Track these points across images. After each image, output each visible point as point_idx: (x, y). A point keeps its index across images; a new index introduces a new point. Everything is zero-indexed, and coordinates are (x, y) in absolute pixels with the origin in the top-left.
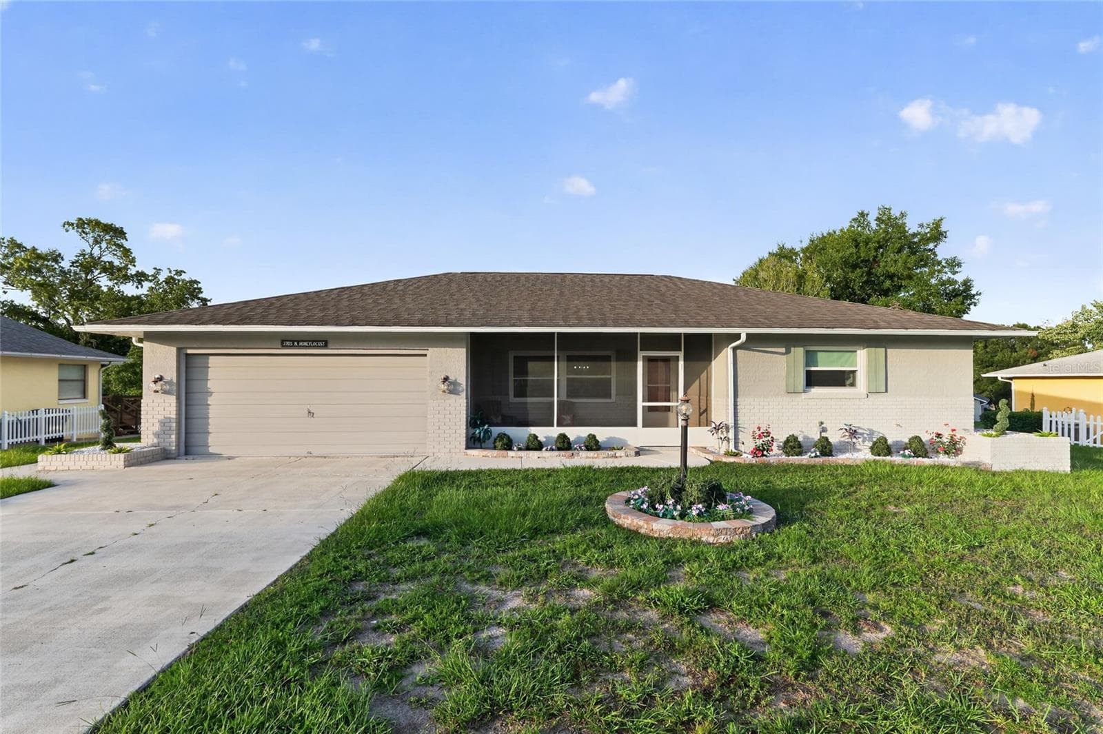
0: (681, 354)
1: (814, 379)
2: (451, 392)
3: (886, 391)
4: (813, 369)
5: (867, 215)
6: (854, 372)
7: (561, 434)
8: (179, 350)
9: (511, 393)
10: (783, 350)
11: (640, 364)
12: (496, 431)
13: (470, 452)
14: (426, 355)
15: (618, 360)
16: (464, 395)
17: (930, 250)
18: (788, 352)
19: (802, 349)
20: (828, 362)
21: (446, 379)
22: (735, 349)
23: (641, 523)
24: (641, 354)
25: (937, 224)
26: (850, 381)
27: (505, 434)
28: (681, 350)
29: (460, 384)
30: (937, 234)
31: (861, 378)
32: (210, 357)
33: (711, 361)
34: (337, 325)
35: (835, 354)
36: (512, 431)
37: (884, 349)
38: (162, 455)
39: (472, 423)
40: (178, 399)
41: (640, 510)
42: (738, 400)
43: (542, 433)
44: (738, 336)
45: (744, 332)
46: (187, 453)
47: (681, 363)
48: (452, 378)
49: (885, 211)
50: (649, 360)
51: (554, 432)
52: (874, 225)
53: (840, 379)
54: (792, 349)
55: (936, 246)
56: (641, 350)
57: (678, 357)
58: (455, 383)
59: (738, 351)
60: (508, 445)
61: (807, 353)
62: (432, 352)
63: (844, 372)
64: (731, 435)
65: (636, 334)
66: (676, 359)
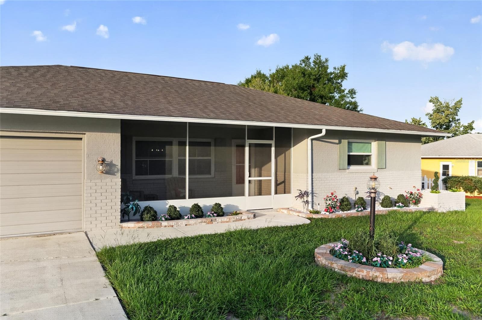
0: (273, 142)
1: (351, 160)
2: (107, 173)
3: (386, 168)
4: (351, 154)
5: (310, 58)
6: (370, 155)
10: (337, 141)
11: (247, 149)
12: (143, 204)
13: (125, 225)
14: (81, 139)
15: (215, 146)
16: (119, 175)
17: (339, 83)
18: (340, 142)
21: (103, 160)
22: (312, 140)
24: (248, 142)
25: (343, 68)
26: (366, 161)
27: (151, 208)
28: (273, 140)
29: (115, 165)
30: (343, 75)
31: (374, 160)
33: (290, 147)
35: (361, 144)
36: (156, 204)
37: (384, 142)
39: (125, 199)
41: (361, 263)
42: (313, 174)
43: (178, 203)
44: (320, 131)
45: (324, 128)
47: (273, 149)
48: (108, 160)
49: (318, 57)
50: (250, 145)
51: (187, 203)
52: (312, 65)
54: (342, 140)
55: (342, 81)
56: (248, 139)
57: (271, 144)
58: (111, 165)
59: (314, 141)
60: (155, 217)
61: (349, 143)
62: (88, 137)
64: (310, 199)
66: (270, 146)
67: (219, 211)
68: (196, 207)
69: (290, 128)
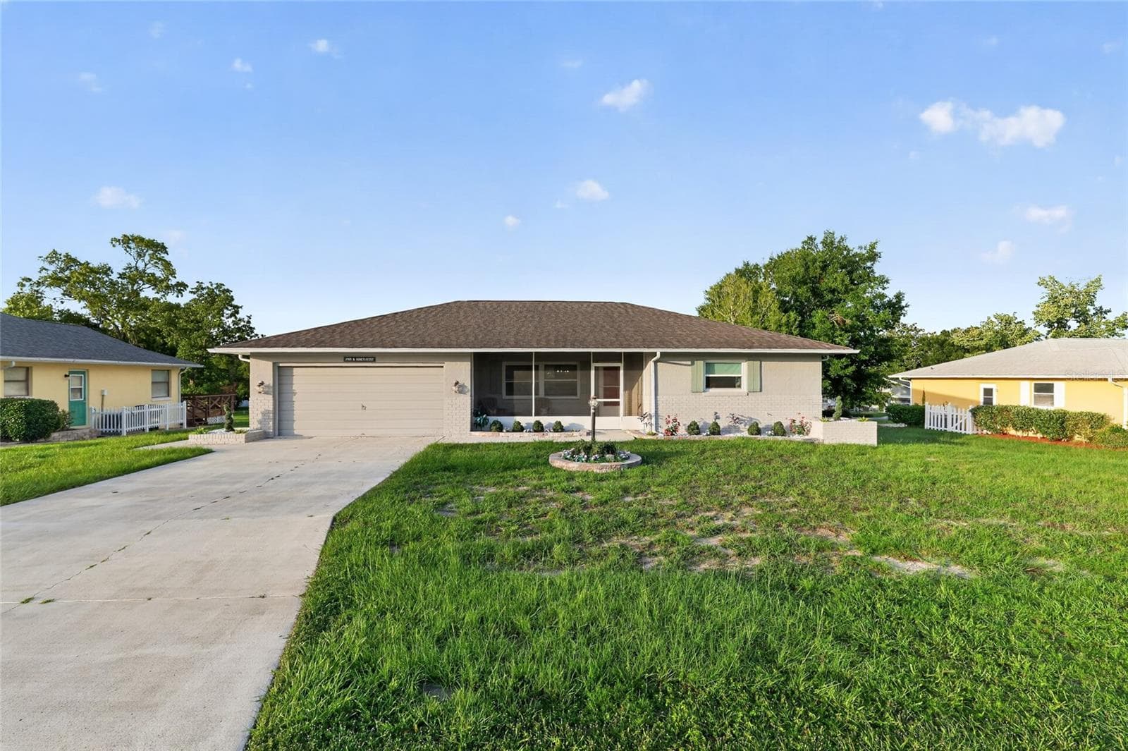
0: (621, 365)
1: (710, 383)
2: (460, 392)
3: (761, 391)
4: (711, 375)
5: (815, 239)
6: (740, 378)
7: (536, 421)
8: (274, 364)
9: (504, 392)
10: (689, 363)
11: (593, 372)
12: (492, 419)
13: (473, 433)
14: (442, 367)
16: (469, 394)
17: (869, 268)
18: (693, 364)
19: (702, 362)
20: (721, 371)
21: (457, 383)
22: (656, 362)
23: (564, 464)
24: (593, 365)
26: (738, 384)
27: (498, 422)
28: (621, 363)
29: (466, 387)
30: (873, 257)
31: (744, 382)
32: (294, 369)
33: (642, 369)
34: (383, 347)
35: (727, 365)
36: (504, 420)
37: (759, 362)
38: (264, 436)
39: (475, 414)
40: (274, 397)
41: (567, 459)
42: (658, 397)
43: (524, 420)
44: (655, 354)
45: (659, 351)
46: (279, 435)
47: (622, 372)
48: (461, 383)
49: (830, 235)
50: (597, 369)
51: (532, 419)
52: (820, 247)
53: (732, 382)
54: (696, 362)
55: (872, 265)
56: (593, 362)
57: (619, 367)
58: (463, 386)
59: (658, 364)
60: (500, 428)
61: (707, 364)
62: (447, 364)
63: (735, 377)
64: (653, 421)
65: (589, 353)
66: (618, 369)
67: (559, 428)
68: (538, 424)
69: (642, 353)
